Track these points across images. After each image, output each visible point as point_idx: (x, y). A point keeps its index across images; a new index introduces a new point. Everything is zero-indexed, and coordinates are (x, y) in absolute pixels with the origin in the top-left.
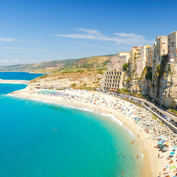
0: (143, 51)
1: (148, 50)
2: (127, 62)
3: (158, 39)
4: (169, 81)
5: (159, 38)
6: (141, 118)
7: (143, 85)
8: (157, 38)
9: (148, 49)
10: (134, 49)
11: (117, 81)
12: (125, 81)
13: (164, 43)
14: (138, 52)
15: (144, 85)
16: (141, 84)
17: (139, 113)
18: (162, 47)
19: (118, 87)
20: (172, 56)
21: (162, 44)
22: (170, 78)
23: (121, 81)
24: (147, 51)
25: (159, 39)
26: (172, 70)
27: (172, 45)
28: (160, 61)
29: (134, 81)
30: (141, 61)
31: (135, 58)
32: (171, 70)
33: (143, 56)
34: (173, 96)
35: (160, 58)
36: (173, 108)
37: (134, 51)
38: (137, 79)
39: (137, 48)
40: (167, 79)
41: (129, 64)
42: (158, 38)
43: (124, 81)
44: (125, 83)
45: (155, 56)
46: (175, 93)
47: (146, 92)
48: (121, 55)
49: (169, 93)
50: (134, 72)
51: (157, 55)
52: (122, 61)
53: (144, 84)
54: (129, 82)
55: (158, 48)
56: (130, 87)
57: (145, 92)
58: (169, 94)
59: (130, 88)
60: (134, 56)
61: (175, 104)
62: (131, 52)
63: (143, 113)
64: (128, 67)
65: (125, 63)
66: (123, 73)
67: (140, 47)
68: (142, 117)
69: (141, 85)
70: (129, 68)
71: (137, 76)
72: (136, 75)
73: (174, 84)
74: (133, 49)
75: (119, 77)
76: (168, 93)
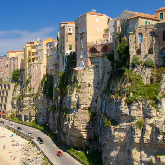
0: (41, 48)
1: (50, 46)
2: (19, 68)
3: (62, 28)
4: (74, 101)
5: (64, 25)
6: (27, 162)
7: (40, 106)
8: (60, 26)
9: (50, 44)
10: (29, 45)
11: (4, 98)
12: (15, 99)
13: (71, 34)
14: (34, 50)
15: (42, 107)
16: (38, 105)
17: (26, 153)
18: (67, 41)
19: (5, 108)
20: (81, 56)
21: (68, 36)
22: (76, 94)
23: (9, 99)
24: (49, 48)
25: (64, 27)
26: (79, 81)
27: (80, 36)
28: (64, 65)
29: (28, 98)
30: (38, 65)
31: (30, 61)
32: (77, 81)
33: (42, 57)
34: (79, 127)
35: (64, 60)
36: (82, 148)
37: (29, 48)
38: (32, 95)
39: (34, 43)
40: (71, 96)
41: (22, 70)
42: (62, 25)
43: (13, 99)
44: (15, 102)
45: (58, 57)
46: (84, 123)
47: (45, 118)
48: (10, 57)
49: (74, 122)
50: (27, 84)
51: (60, 55)
52: (12, 66)
53: (42, 105)
54: (20, 100)
55: (62, 42)
56: (22, 109)
57: (43, 119)
58: (73, 124)
59: (21, 111)
60: (29, 57)
61: (83, 141)
62: (25, 51)
63: (30, 154)
64: (20, 75)
65: (16, 68)
66: (12, 86)
67: (38, 42)
68: (29, 160)
69: (38, 107)
70: (22, 77)
71: (32, 90)
72: (30, 89)
73: (82, 106)
74: (27, 45)
75: (7, 92)
76: (71, 122)
